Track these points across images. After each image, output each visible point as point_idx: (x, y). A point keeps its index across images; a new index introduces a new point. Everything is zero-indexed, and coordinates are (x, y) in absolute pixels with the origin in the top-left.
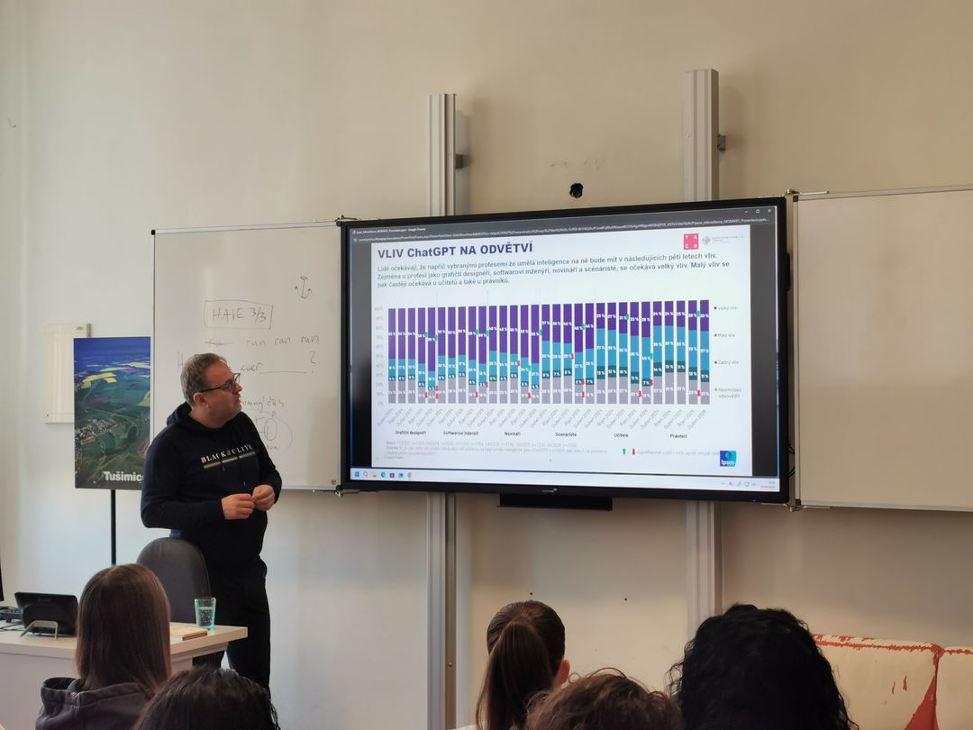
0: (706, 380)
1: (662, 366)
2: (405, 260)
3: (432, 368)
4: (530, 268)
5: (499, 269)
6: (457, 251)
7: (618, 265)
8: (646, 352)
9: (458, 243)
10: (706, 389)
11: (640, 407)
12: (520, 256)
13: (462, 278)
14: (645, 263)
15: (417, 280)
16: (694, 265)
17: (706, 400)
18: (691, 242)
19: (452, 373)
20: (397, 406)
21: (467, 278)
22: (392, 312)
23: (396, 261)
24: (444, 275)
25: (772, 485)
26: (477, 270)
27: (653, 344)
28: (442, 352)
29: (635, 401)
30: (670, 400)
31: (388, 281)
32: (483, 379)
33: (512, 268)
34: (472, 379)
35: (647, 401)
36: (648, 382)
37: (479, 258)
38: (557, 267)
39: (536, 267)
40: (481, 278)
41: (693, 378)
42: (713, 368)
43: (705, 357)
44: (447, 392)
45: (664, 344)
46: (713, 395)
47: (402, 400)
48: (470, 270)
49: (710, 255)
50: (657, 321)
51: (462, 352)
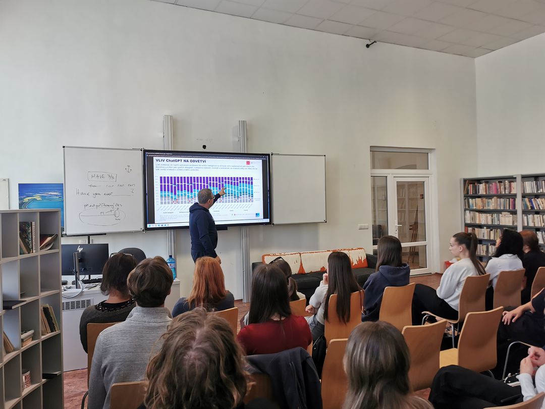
0: (252, 197)
1: (242, 193)
2: (165, 162)
3: (175, 194)
4: (205, 167)
5: (196, 167)
6: (183, 161)
7: (230, 167)
8: (238, 190)
9: (183, 159)
10: (252, 199)
11: (236, 203)
12: (202, 163)
13: (184, 169)
14: (237, 167)
15: (170, 168)
16: (249, 169)
17: (252, 201)
18: (248, 163)
19: (182, 195)
20: (163, 205)
21: (186, 169)
22: (161, 178)
23: (162, 163)
24: (179, 168)
25: (268, 220)
26: (189, 166)
27: (239, 188)
28: (178, 189)
29: (235, 202)
30: (244, 202)
31: (159, 168)
32: (192, 197)
33: (200, 167)
34: (188, 197)
35: (238, 202)
36: (238, 197)
37: (189, 163)
38: (213, 167)
39: (207, 167)
40: (191, 169)
41: (249, 196)
42: (254, 194)
43: (252, 191)
44: (180, 201)
45: (242, 188)
46: (254, 200)
47: (165, 203)
48: (187, 166)
49: (253, 167)
50: (240, 182)
51: (185, 189)
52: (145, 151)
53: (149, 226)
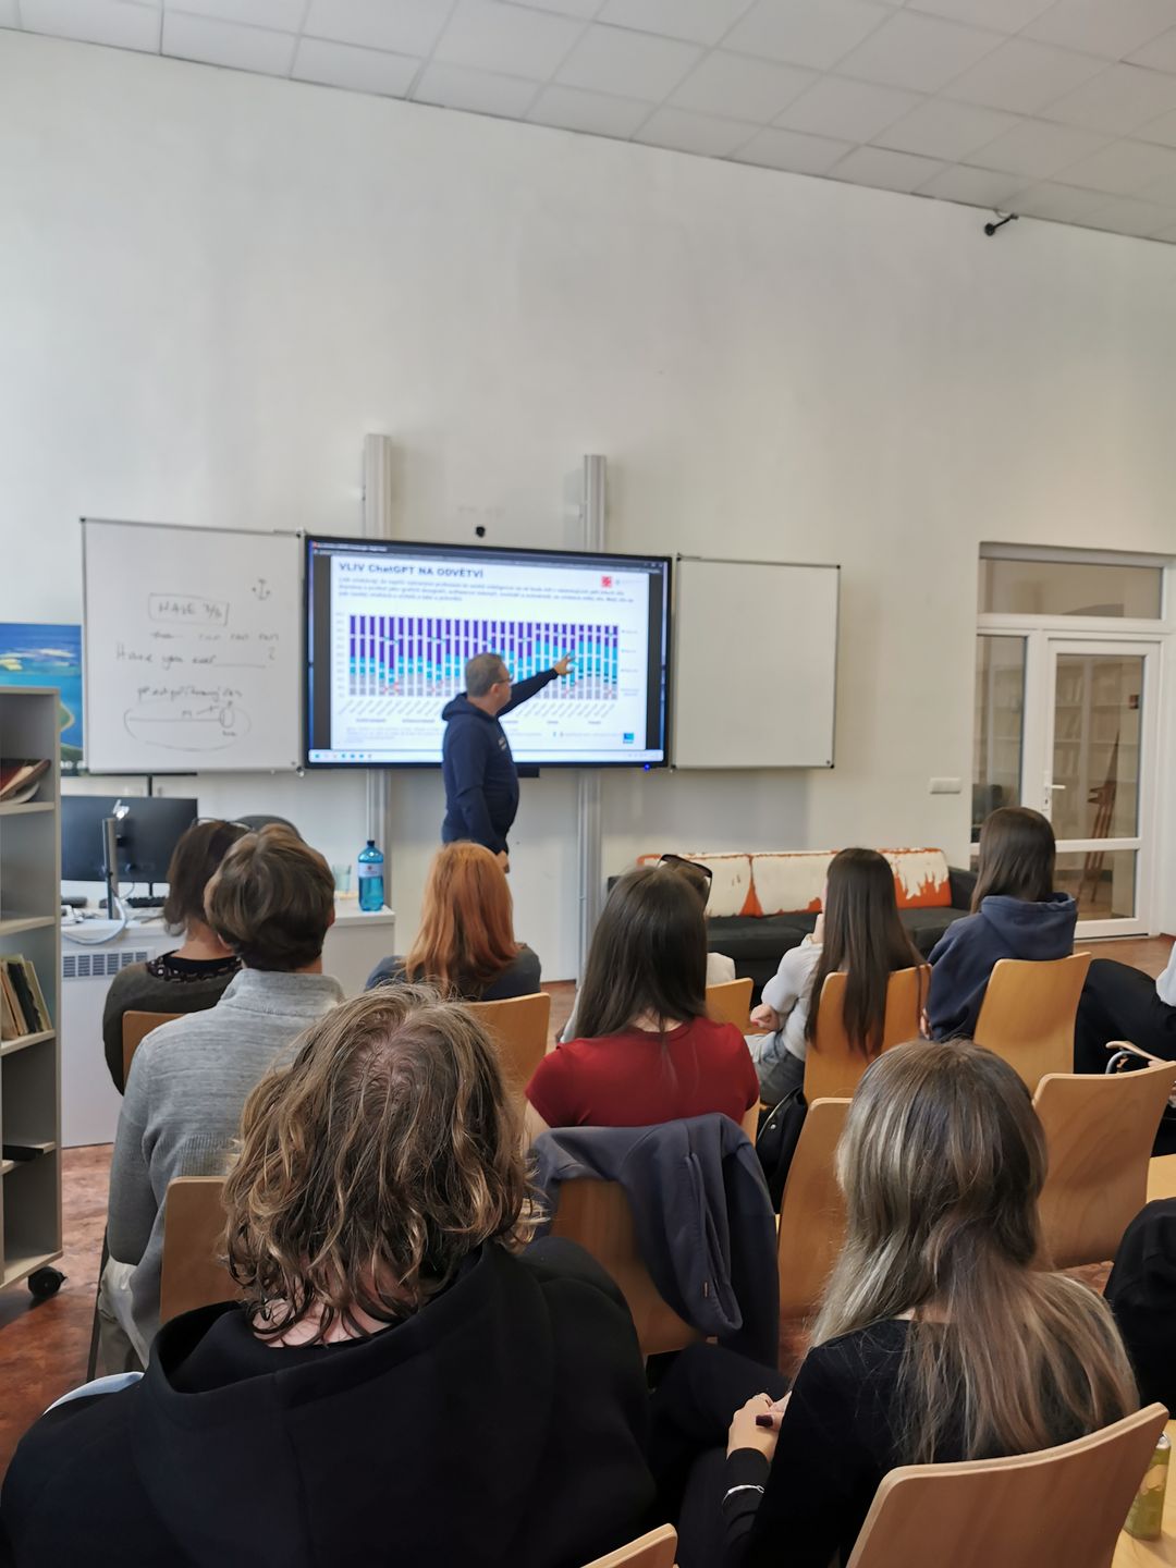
0: (614, 683)
1: (584, 671)
2: (366, 574)
3: (392, 666)
4: (481, 590)
5: (453, 589)
6: (416, 571)
7: (553, 594)
9: (417, 564)
10: (615, 689)
11: (567, 702)
12: (471, 580)
13: (421, 594)
14: (572, 595)
15: (377, 592)
16: (609, 599)
17: (614, 697)
18: (606, 582)
19: (411, 671)
20: (357, 698)
21: (426, 594)
22: (353, 619)
23: (356, 574)
24: (404, 590)
25: (658, 755)
26: (434, 588)
28: (401, 654)
29: (563, 697)
30: (589, 697)
31: (349, 591)
32: (438, 677)
33: (464, 589)
34: (430, 675)
35: (572, 697)
36: (573, 683)
37: (435, 578)
38: (504, 591)
39: (486, 590)
40: (439, 595)
41: (606, 681)
42: (620, 675)
43: (615, 666)
44: (406, 687)
45: (586, 656)
46: (620, 694)
47: (363, 692)
48: (428, 588)
49: (619, 593)
50: (581, 638)
51: (420, 655)
52: (309, 539)
53: (316, 756)
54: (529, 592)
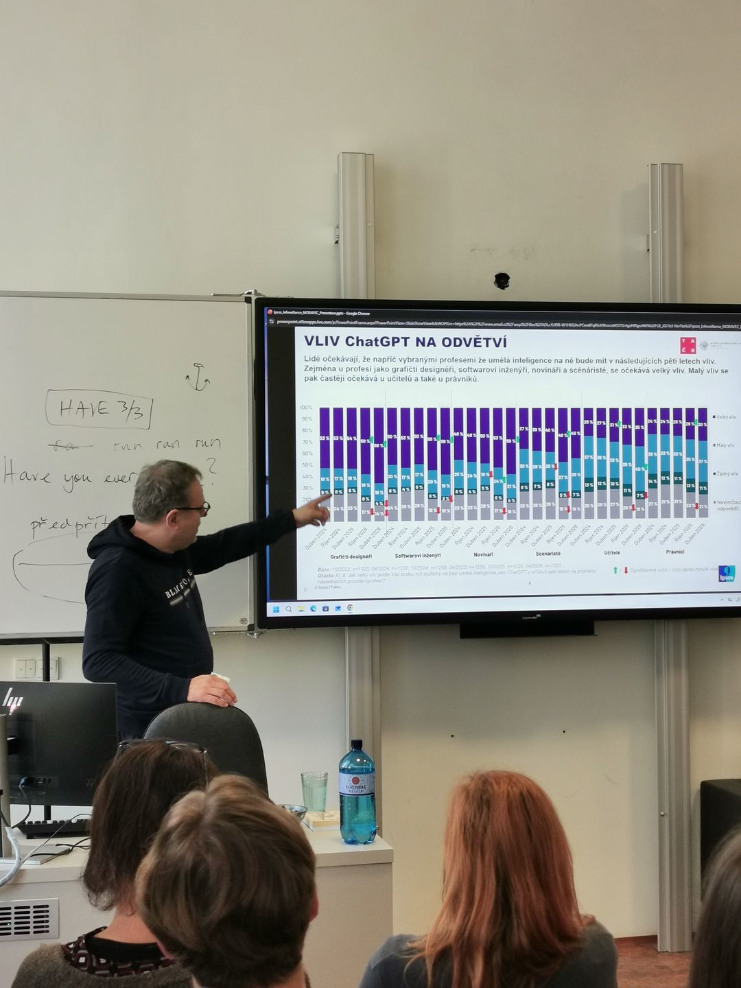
0: (704, 492)
1: (658, 478)
2: (342, 349)
3: (379, 479)
4: (504, 365)
5: (466, 365)
6: (412, 342)
7: (608, 366)
8: (640, 462)
9: (413, 333)
10: (705, 502)
11: (634, 521)
12: (491, 352)
13: (419, 374)
14: (637, 366)
15: (359, 374)
16: (691, 371)
17: (704, 514)
18: (688, 346)
19: (406, 485)
20: (332, 525)
21: (426, 375)
22: (324, 413)
23: (330, 350)
24: (395, 370)
26: (437, 365)
27: (647, 454)
28: (392, 461)
29: (628, 515)
30: (666, 514)
31: (318, 374)
32: (446, 492)
33: (482, 366)
34: (433, 491)
35: (641, 515)
36: (642, 495)
37: (439, 351)
38: (536, 366)
39: (512, 365)
40: (443, 375)
41: (691, 490)
42: (711, 480)
43: (704, 468)
44: (400, 507)
45: (659, 454)
46: (712, 507)
47: (339, 518)
48: (429, 365)
49: (708, 361)
50: (652, 429)
51: (419, 460)
52: (263, 304)
54: (575, 366)
